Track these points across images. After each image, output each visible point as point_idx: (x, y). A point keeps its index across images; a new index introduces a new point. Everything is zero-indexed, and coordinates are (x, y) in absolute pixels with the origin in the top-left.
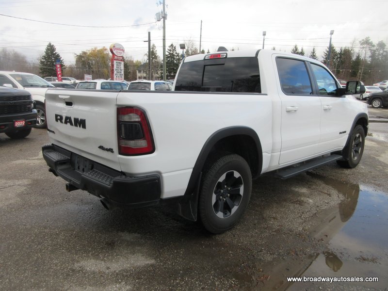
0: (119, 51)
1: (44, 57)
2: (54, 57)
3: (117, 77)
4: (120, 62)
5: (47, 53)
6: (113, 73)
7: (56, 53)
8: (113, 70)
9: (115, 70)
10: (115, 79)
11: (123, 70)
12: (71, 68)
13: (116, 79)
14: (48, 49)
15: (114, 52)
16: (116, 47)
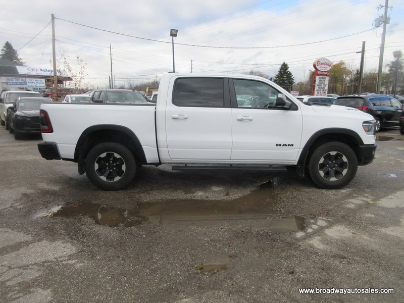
0: (324, 66)
1: (278, 75)
2: (286, 76)
3: (318, 93)
4: (324, 77)
5: (280, 72)
6: (314, 89)
7: (288, 71)
8: (314, 86)
9: (316, 86)
10: (315, 95)
11: (327, 86)
12: (301, 84)
13: (317, 95)
14: (281, 69)
15: (317, 67)
16: (321, 62)
